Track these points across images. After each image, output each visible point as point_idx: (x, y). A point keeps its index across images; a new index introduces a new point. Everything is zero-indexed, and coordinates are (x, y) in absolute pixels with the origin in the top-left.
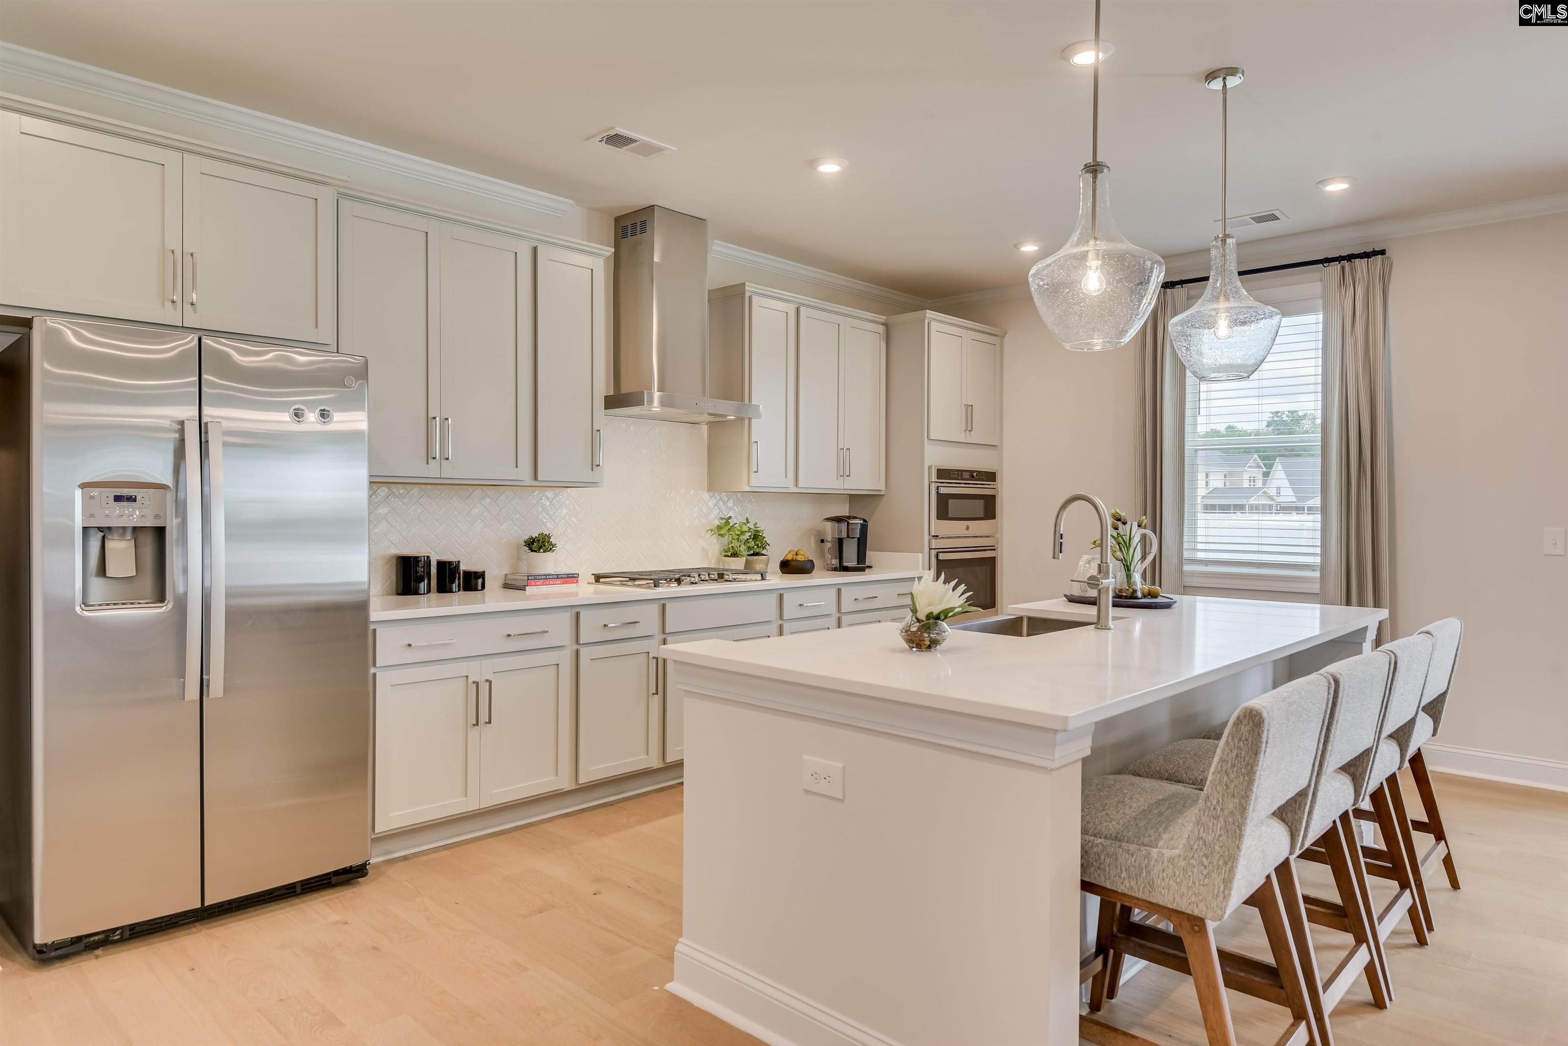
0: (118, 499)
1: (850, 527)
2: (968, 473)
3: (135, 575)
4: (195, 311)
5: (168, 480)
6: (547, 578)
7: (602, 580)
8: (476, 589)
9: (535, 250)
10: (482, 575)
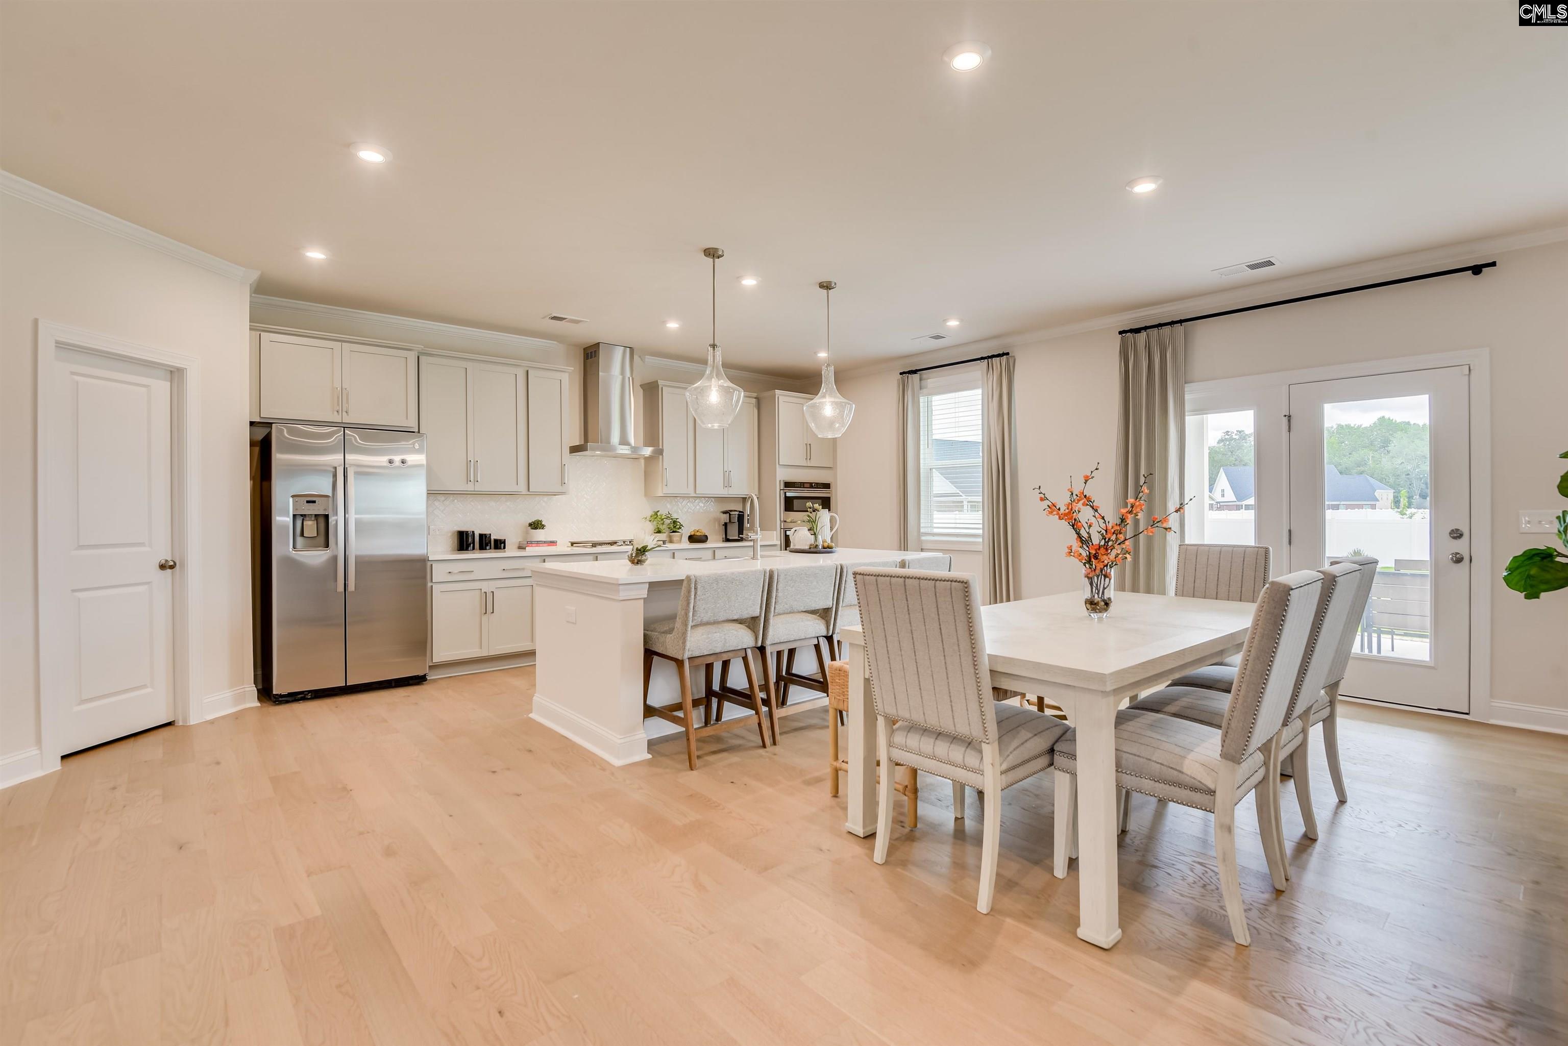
0: (308, 502)
1: (731, 516)
2: (809, 484)
3: (316, 535)
4: (348, 415)
5: (330, 494)
6: (538, 543)
7: (574, 545)
8: (500, 549)
9: (528, 371)
10: (504, 542)
